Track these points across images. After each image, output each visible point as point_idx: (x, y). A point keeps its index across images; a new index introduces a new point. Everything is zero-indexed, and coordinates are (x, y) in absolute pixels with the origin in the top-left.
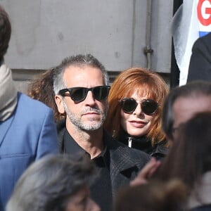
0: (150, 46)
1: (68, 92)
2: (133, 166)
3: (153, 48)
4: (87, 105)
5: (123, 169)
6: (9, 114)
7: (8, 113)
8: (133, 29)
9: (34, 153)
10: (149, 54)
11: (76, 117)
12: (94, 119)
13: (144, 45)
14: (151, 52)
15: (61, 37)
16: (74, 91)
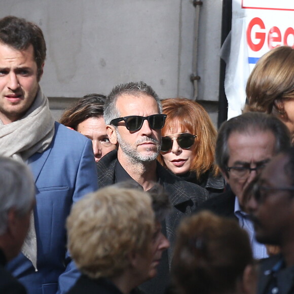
0: (197, 73)
1: (123, 121)
2: (187, 199)
3: (201, 75)
4: (144, 135)
5: (177, 203)
6: (47, 146)
7: (46, 144)
8: (179, 55)
9: (72, 186)
10: (196, 81)
11: (132, 148)
12: (150, 150)
13: (190, 71)
14: (198, 79)
15: (103, 63)
16: (129, 120)
